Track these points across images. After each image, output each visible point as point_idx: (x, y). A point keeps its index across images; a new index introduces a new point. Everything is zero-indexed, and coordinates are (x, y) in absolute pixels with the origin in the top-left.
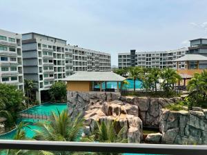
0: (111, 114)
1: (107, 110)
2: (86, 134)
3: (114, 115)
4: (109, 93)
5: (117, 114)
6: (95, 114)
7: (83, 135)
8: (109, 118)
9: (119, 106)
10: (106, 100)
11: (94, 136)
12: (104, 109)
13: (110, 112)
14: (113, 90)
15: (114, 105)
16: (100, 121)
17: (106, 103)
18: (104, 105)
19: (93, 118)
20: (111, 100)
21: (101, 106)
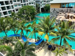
0: (69, 18)
1: (67, 17)
2: (56, 25)
3: (70, 19)
4: (69, 9)
5: (71, 19)
6: (61, 18)
8: (67, 20)
9: (73, 15)
10: (67, 12)
13: (68, 17)
14: (72, 7)
15: (70, 15)
16: (62, 21)
17: (67, 14)
18: (66, 14)
19: (59, 19)
20: (70, 12)
21: (64, 15)
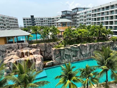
0: (24, 57)
1: (20, 55)
3: (26, 56)
4: (20, 43)
5: (28, 56)
6: (12, 58)
7: (5, 73)
8: (23, 59)
9: (28, 51)
10: (19, 48)
11: (13, 73)
12: (18, 54)
13: (23, 55)
14: (23, 41)
15: (24, 51)
16: (16, 63)
18: (18, 51)
19: (10, 61)
20: (23, 48)
21: (16, 53)
